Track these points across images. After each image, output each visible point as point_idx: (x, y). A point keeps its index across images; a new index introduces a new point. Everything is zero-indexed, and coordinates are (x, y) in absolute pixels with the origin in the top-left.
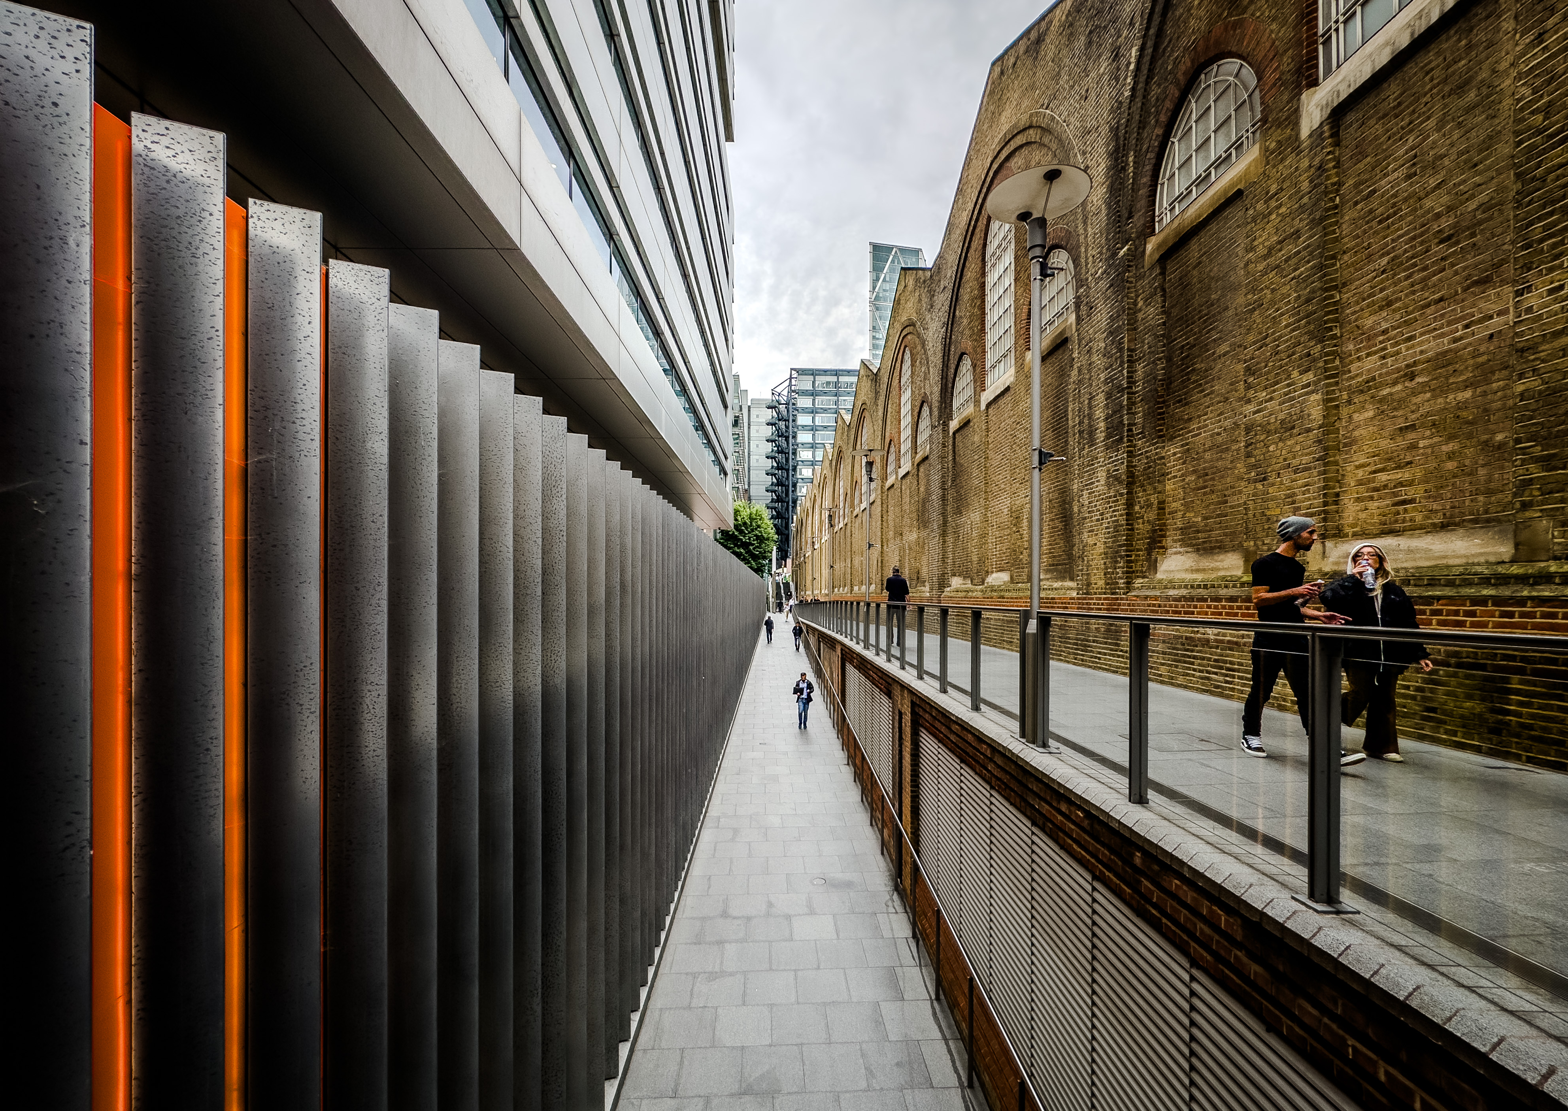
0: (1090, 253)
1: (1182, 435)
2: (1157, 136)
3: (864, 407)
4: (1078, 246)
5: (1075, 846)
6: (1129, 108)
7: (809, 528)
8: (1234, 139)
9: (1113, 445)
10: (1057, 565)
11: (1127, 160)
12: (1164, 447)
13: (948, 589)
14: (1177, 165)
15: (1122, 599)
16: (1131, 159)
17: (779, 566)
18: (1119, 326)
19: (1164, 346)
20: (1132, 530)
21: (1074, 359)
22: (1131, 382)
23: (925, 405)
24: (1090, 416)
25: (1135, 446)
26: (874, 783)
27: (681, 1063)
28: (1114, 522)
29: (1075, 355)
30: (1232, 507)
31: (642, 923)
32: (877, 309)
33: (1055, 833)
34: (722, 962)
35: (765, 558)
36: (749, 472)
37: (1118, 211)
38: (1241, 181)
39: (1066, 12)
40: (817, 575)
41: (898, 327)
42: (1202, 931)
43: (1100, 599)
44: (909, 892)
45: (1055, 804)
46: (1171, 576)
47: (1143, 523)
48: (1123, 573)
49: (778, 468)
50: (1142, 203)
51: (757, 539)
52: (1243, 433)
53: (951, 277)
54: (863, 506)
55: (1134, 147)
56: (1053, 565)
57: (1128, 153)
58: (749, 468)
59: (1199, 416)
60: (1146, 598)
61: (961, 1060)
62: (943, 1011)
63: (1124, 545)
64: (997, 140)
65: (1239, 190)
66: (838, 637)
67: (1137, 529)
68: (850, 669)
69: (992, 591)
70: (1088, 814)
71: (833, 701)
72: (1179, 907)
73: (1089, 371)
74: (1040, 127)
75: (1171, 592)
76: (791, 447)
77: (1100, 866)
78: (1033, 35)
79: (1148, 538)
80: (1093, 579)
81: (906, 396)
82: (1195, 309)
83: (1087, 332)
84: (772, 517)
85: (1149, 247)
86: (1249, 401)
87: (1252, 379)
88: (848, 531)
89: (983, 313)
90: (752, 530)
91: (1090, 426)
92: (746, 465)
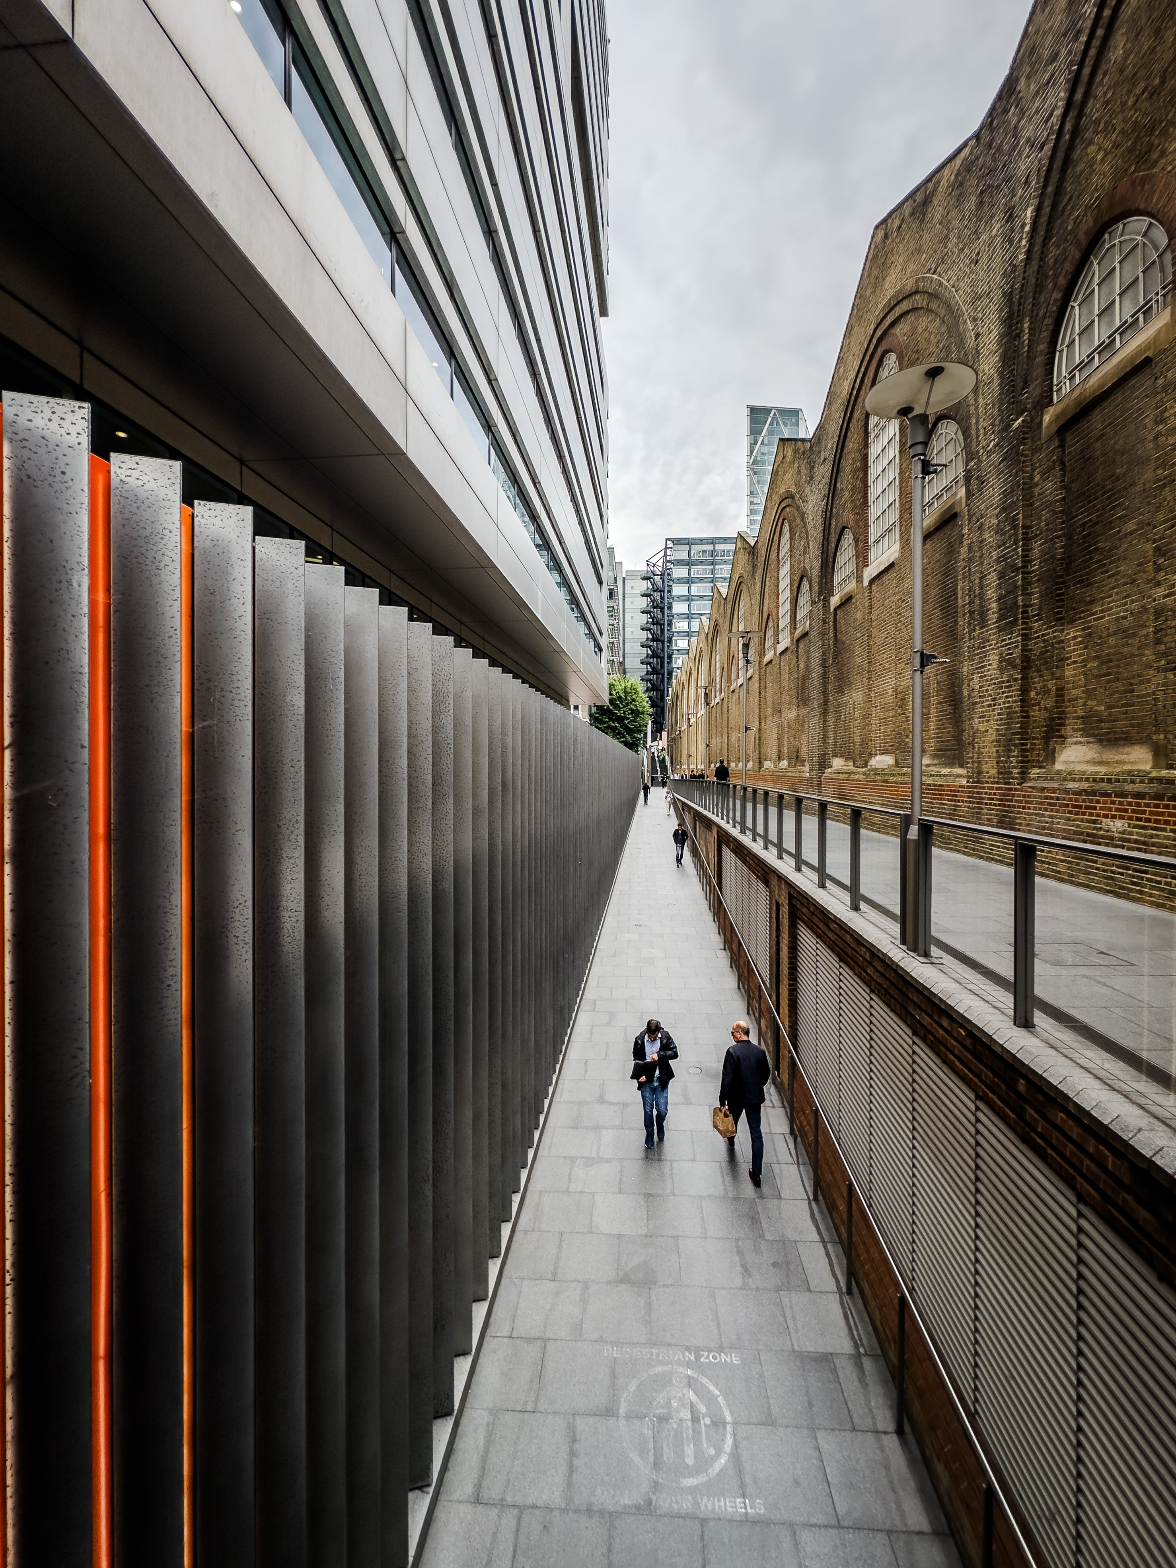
0: (981, 424)
1: (1084, 618)
2: (1056, 300)
3: (741, 580)
4: (969, 417)
5: (957, 1063)
6: (1025, 272)
7: (685, 702)
8: (1142, 303)
9: (1005, 628)
10: (945, 750)
11: (1022, 327)
12: (1063, 630)
13: (829, 770)
14: (1077, 330)
15: (1016, 790)
16: (1026, 325)
17: (654, 739)
18: (1013, 502)
19: (1063, 523)
20: (1028, 717)
21: (963, 535)
22: (1027, 560)
23: (805, 579)
24: (981, 596)
25: (1031, 628)
26: (750, 971)
27: (560, 1247)
28: (1007, 708)
29: (965, 531)
30: (1138, 696)
31: (522, 1107)
32: (755, 473)
33: (937, 1047)
34: (599, 1149)
35: (639, 732)
36: (624, 644)
37: (1012, 381)
38: (1150, 349)
39: (955, 173)
40: (693, 750)
41: (776, 499)
42: (1088, 1167)
43: (992, 788)
44: (786, 1086)
45: (936, 1018)
46: (1071, 767)
47: (1039, 711)
48: (1017, 762)
49: (653, 640)
50: (1038, 372)
51: (632, 713)
52: (1152, 618)
53: (832, 447)
54: (740, 681)
55: (1029, 313)
56: (941, 750)
57: (1022, 320)
58: (624, 641)
59: (1103, 598)
60: (1043, 789)
61: (840, 1263)
62: (821, 1212)
63: (1018, 733)
64: (880, 306)
65: (1147, 357)
66: (714, 818)
67: (1033, 716)
68: (727, 854)
69: (875, 774)
70: (970, 1034)
71: (709, 883)
72: (1065, 1141)
73: (981, 548)
74: (926, 292)
75: (1071, 785)
76: (666, 618)
77: (983, 1087)
78: (919, 197)
79: (1045, 726)
80: (985, 768)
81: (785, 570)
82: (1098, 485)
83: (978, 507)
84: (648, 690)
85: (1047, 418)
86: (1158, 584)
87: (1162, 560)
88: (725, 707)
89: (866, 487)
90: (627, 704)
91: (982, 607)
92: (621, 638)
